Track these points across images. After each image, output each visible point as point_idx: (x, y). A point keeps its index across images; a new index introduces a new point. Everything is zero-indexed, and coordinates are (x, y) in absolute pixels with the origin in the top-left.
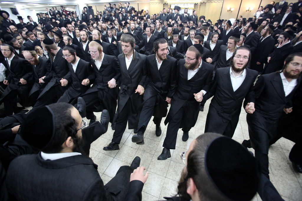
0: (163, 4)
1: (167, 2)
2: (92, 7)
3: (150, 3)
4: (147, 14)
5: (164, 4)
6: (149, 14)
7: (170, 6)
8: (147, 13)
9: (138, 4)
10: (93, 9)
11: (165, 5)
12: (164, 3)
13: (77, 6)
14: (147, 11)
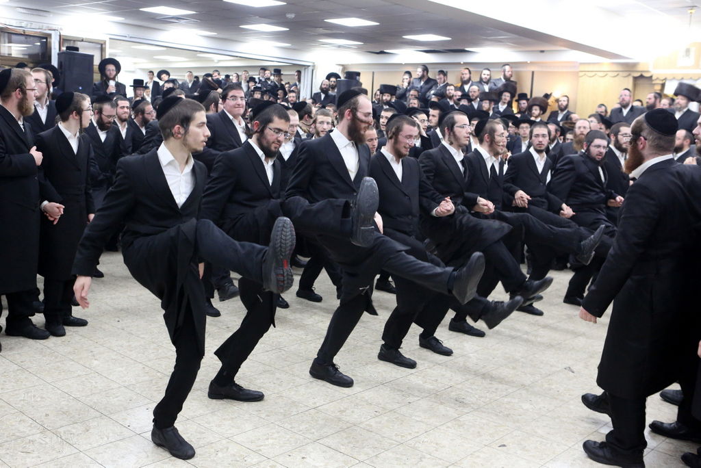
0: (631, 79)
1: (648, 71)
2: (358, 74)
3: (581, 74)
4: (562, 110)
5: (635, 79)
6: (570, 109)
7: (663, 85)
8: (565, 103)
9: (533, 73)
10: (361, 81)
11: (640, 81)
12: (637, 75)
13: (310, 69)
14: (566, 99)
